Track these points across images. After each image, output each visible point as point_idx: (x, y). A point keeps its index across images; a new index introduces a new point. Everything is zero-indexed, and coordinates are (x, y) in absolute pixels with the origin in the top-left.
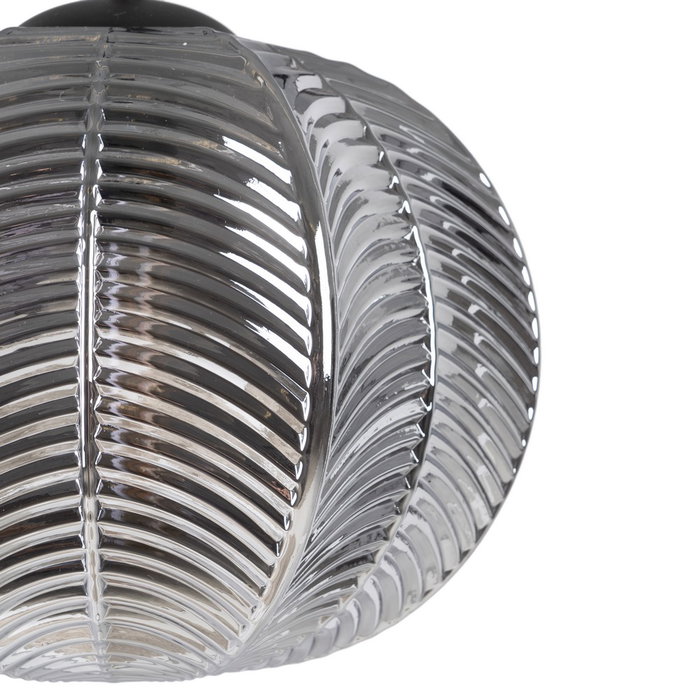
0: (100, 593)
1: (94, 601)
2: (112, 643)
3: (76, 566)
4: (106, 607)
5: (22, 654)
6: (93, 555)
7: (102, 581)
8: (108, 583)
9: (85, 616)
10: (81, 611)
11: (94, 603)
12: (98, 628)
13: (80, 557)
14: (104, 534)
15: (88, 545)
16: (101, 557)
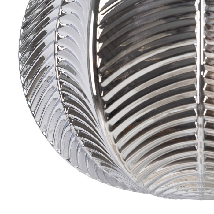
0: (203, 160)
1: (200, 164)
2: (206, 183)
3: (193, 148)
4: (205, 167)
5: (164, 187)
6: (201, 143)
7: (205, 155)
8: (207, 156)
9: (195, 171)
10: (194, 169)
11: (200, 165)
12: (201, 177)
13: (195, 144)
14: (206, 134)
15: (199, 139)
16: (204, 144)
